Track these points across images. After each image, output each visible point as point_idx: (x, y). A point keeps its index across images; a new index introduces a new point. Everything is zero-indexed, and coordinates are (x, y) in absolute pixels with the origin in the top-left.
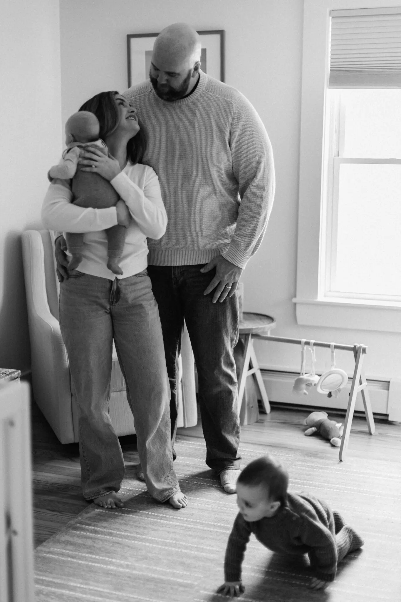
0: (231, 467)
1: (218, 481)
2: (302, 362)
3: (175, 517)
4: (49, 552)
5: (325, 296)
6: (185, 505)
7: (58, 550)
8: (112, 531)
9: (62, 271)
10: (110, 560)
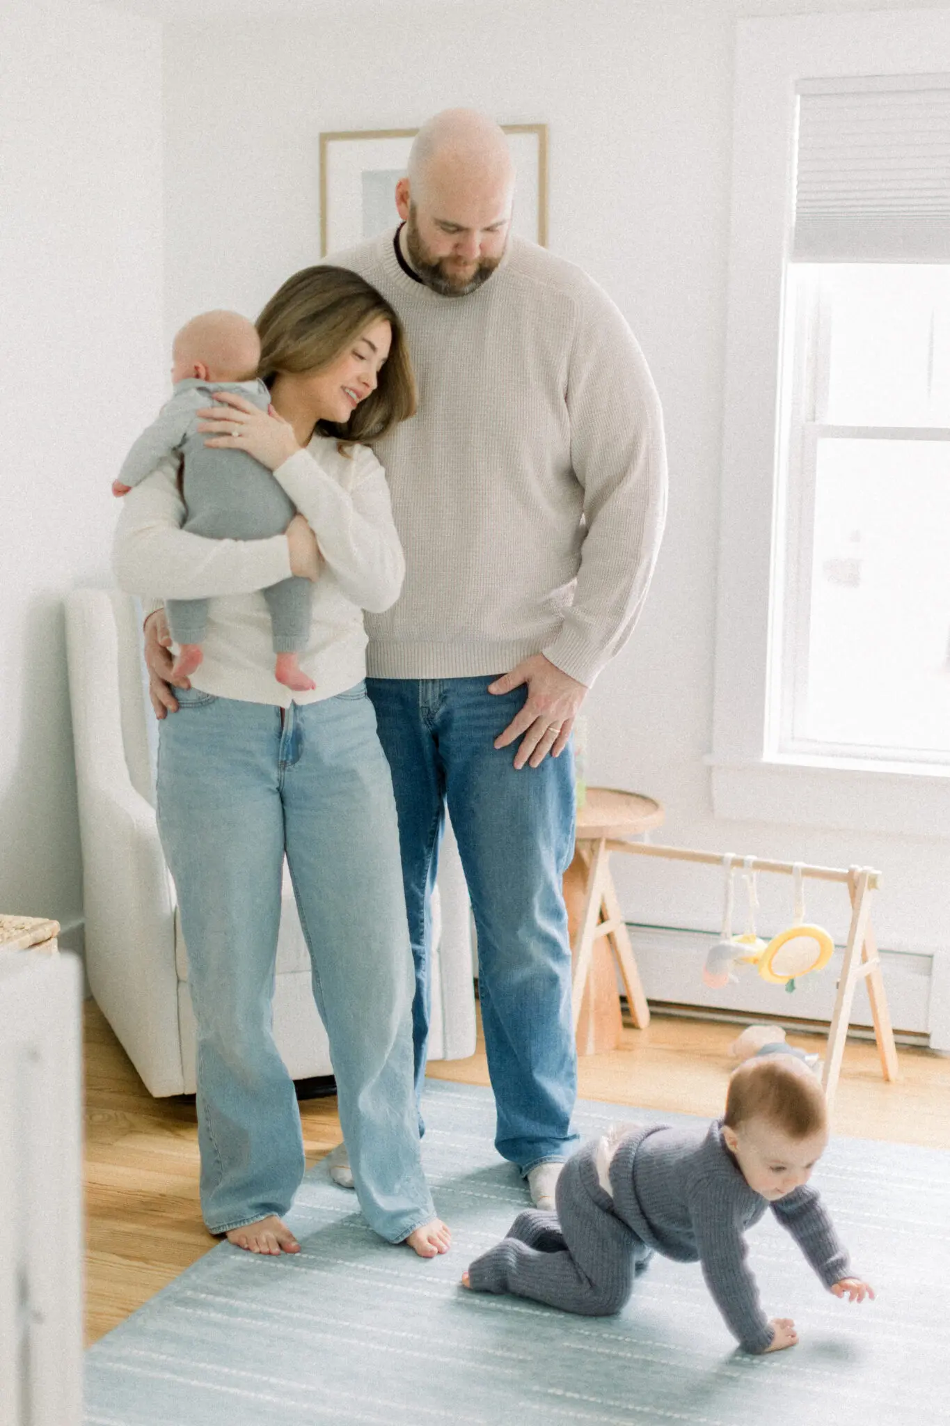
0: (555, 1158)
1: (523, 1190)
2: (726, 907)
3: (421, 1277)
4: (119, 1359)
5: (781, 750)
6: (445, 1248)
7: (142, 1353)
8: (271, 1310)
9: (162, 693)
10: (265, 1378)
